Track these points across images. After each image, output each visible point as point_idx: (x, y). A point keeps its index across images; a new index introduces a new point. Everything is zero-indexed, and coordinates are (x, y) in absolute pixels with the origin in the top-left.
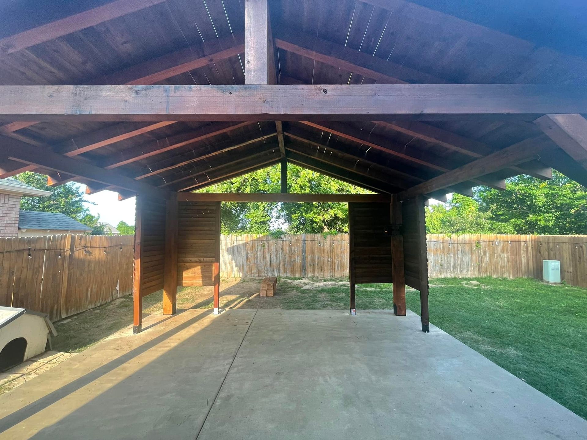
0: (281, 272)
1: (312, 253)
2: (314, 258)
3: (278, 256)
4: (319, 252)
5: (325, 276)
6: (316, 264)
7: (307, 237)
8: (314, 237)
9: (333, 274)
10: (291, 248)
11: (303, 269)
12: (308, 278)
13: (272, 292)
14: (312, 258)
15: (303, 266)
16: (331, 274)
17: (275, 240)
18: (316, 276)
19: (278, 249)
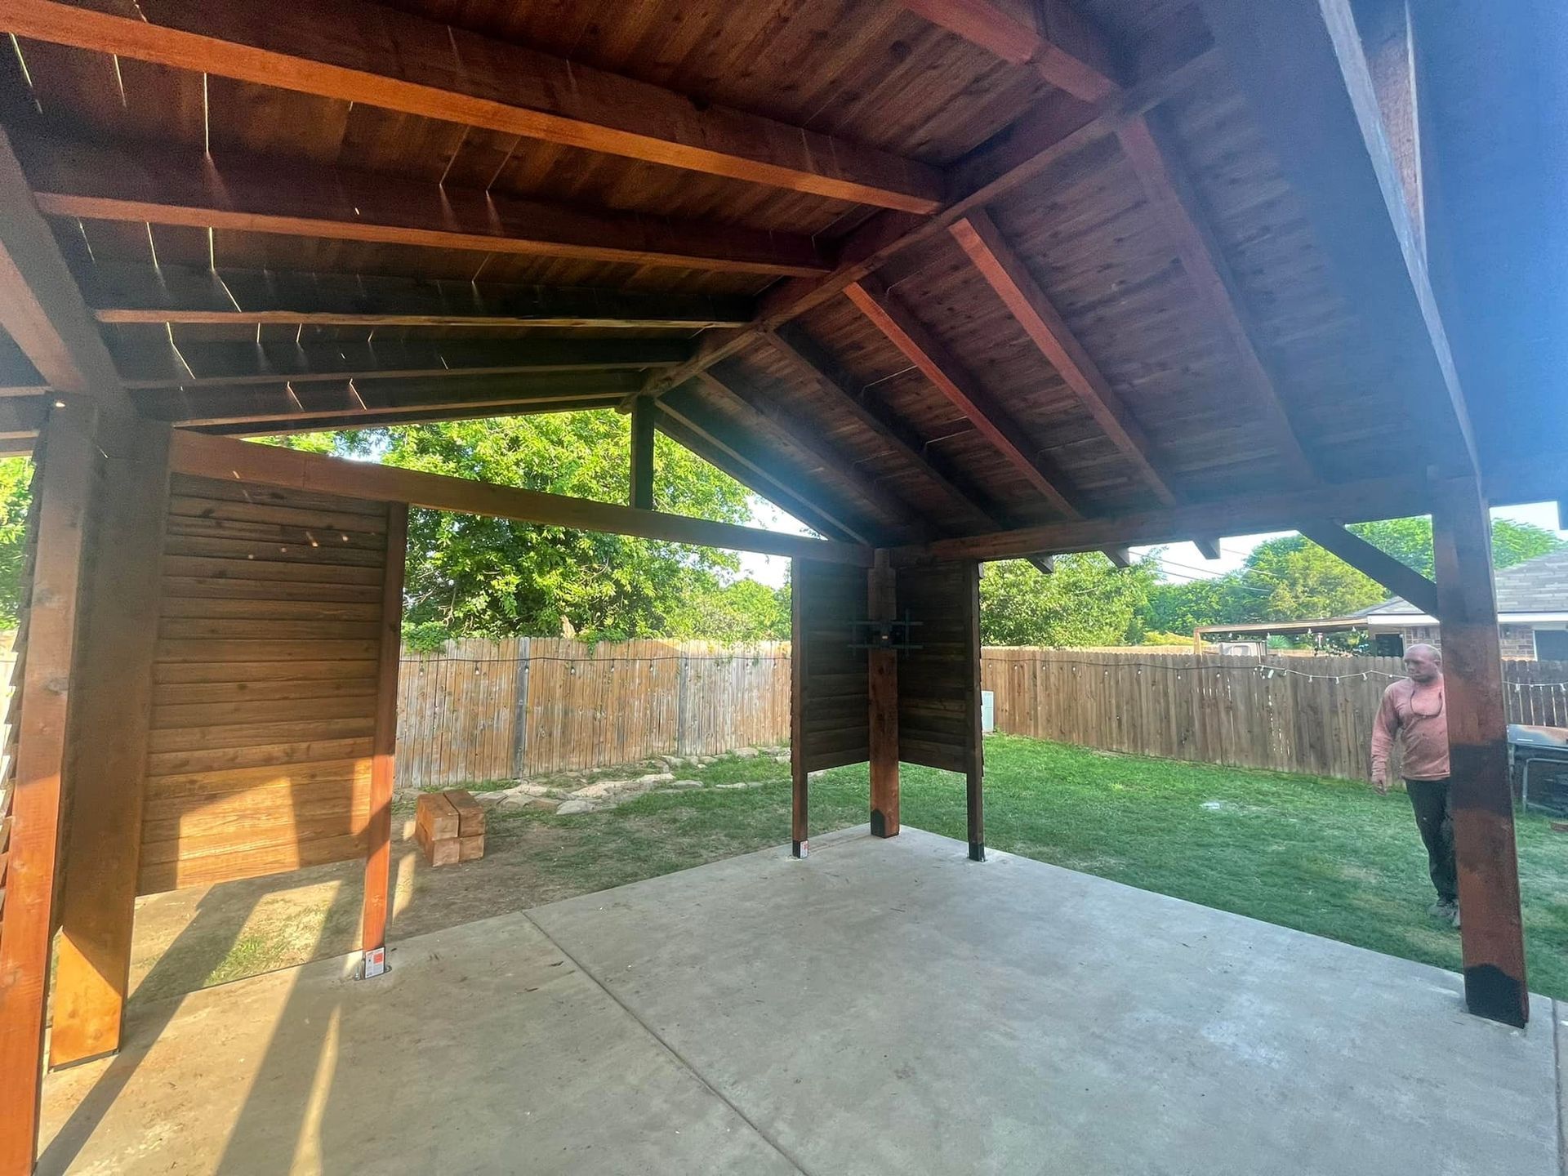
0: (435, 768)
1: (549, 696)
2: (553, 713)
3: (428, 713)
4: (568, 692)
5: (582, 767)
6: (557, 732)
7: (533, 647)
8: (557, 648)
9: (604, 758)
10: (477, 685)
11: (516, 752)
12: (533, 778)
13: (480, 841)
14: (548, 717)
15: (517, 741)
16: (602, 759)
17: (418, 658)
18: (555, 769)
19: (429, 690)
